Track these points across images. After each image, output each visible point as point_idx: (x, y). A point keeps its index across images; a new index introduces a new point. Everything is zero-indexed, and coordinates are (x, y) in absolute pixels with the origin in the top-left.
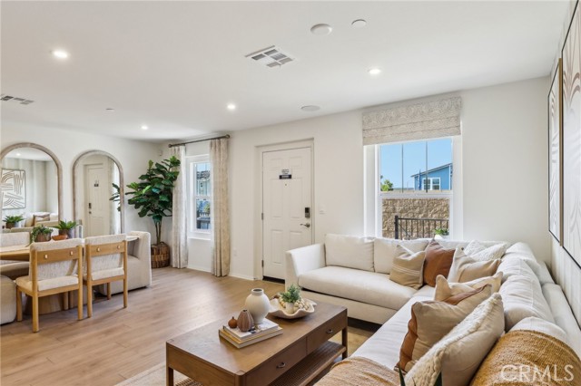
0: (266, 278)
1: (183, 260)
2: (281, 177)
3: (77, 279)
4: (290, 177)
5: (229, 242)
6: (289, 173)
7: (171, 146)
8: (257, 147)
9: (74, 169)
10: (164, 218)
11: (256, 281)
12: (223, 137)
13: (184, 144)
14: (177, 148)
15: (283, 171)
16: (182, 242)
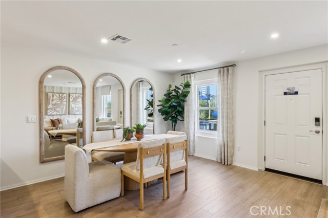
0: (267, 170)
1: (192, 150)
2: (285, 94)
3: (163, 169)
4: (296, 93)
5: (233, 141)
6: (295, 91)
7: (182, 75)
8: (260, 71)
9: (131, 90)
10: (178, 121)
11: (260, 170)
12: (230, 66)
13: (193, 73)
14: (188, 75)
15: (288, 89)
16: (192, 139)
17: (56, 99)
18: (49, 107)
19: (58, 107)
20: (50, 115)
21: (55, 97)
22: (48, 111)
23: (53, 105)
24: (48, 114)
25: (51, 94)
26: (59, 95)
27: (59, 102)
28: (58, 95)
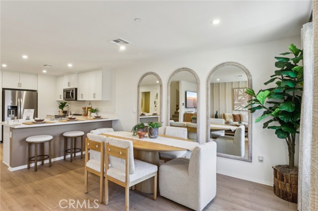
17: (240, 95)
18: (236, 102)
19: (243, 103)
20: (237, 110)
21: (240, 93)
22: (235, 107)
23: (239, 101)
24: (235, 109)
25: (237, 90)
26: (244, 90)
27: (244, 99)
28: (242, 90)
